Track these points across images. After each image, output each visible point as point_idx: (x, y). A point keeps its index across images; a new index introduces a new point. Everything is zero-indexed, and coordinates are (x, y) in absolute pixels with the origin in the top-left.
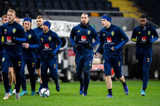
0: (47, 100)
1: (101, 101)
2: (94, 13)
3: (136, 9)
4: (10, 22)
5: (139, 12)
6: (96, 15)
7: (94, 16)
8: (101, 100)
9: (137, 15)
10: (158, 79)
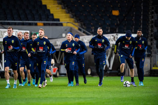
0: (2, 93)
1: (45, 94)
2: (39, 23)
3: (73, 20)
4: (41, 37)
5: (75, 22)
6: (42, 24)
7: (40, 26)
8: (46, 92)
9: (74, 25)
10: (90, 76)
